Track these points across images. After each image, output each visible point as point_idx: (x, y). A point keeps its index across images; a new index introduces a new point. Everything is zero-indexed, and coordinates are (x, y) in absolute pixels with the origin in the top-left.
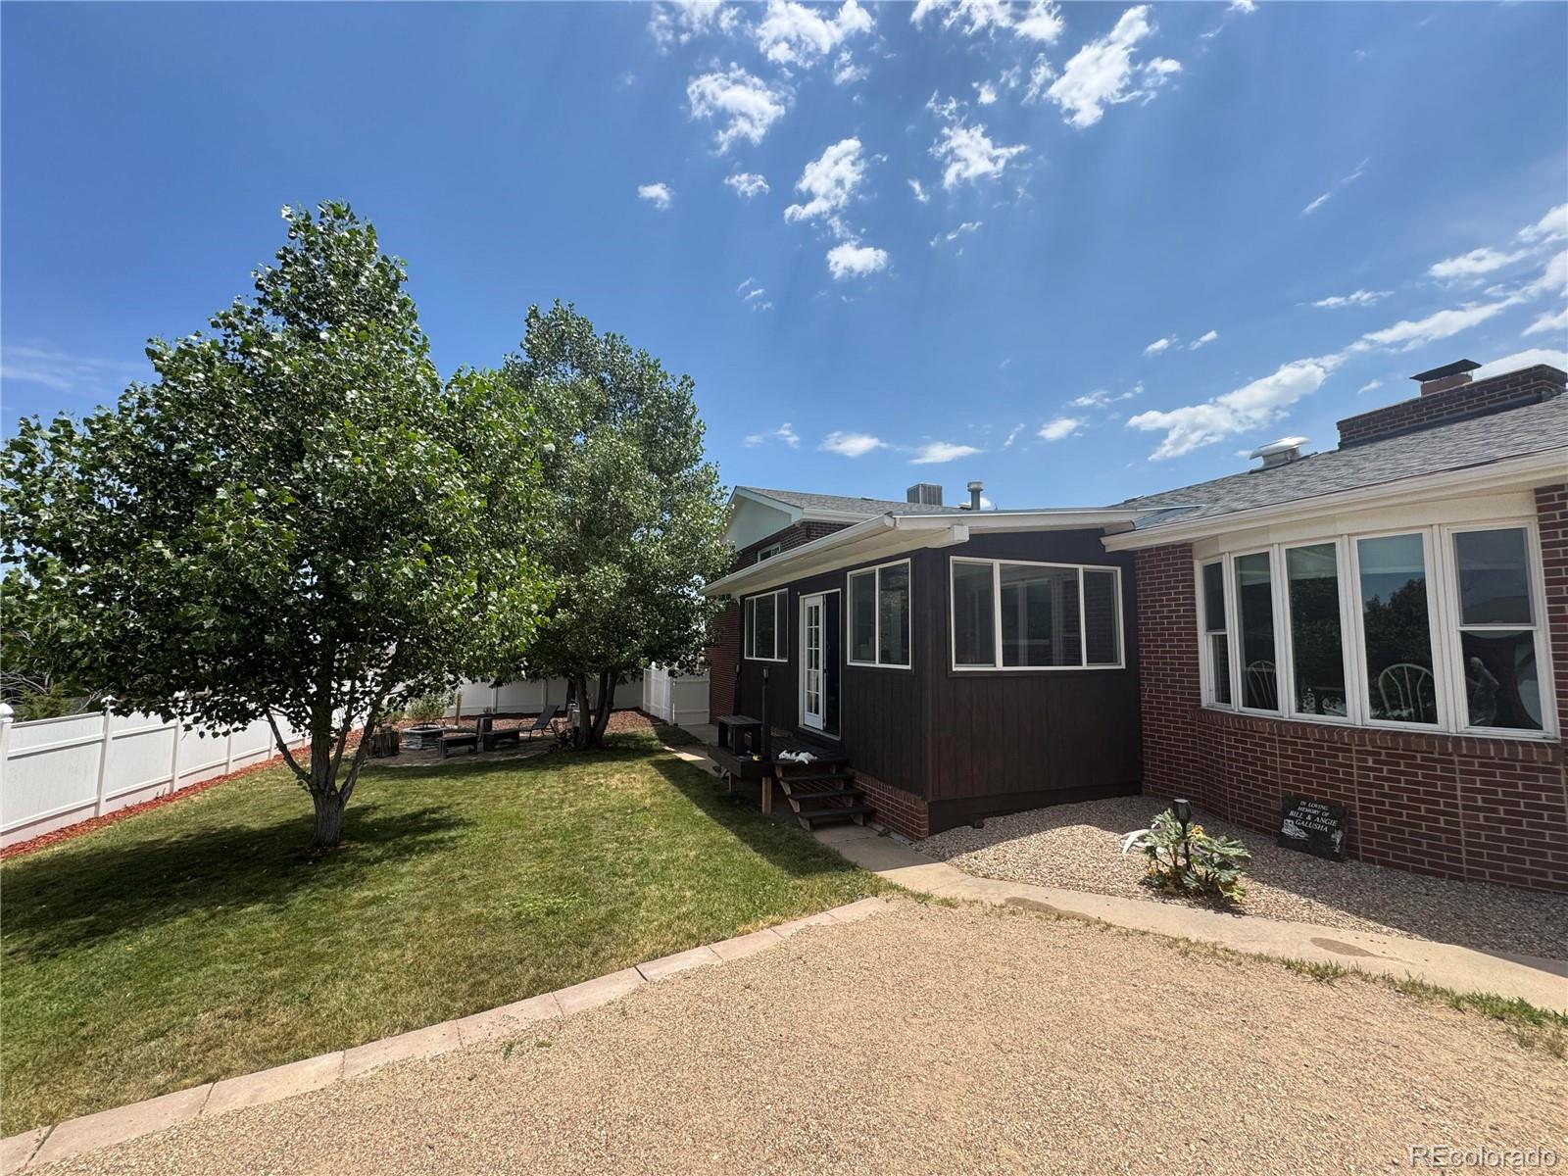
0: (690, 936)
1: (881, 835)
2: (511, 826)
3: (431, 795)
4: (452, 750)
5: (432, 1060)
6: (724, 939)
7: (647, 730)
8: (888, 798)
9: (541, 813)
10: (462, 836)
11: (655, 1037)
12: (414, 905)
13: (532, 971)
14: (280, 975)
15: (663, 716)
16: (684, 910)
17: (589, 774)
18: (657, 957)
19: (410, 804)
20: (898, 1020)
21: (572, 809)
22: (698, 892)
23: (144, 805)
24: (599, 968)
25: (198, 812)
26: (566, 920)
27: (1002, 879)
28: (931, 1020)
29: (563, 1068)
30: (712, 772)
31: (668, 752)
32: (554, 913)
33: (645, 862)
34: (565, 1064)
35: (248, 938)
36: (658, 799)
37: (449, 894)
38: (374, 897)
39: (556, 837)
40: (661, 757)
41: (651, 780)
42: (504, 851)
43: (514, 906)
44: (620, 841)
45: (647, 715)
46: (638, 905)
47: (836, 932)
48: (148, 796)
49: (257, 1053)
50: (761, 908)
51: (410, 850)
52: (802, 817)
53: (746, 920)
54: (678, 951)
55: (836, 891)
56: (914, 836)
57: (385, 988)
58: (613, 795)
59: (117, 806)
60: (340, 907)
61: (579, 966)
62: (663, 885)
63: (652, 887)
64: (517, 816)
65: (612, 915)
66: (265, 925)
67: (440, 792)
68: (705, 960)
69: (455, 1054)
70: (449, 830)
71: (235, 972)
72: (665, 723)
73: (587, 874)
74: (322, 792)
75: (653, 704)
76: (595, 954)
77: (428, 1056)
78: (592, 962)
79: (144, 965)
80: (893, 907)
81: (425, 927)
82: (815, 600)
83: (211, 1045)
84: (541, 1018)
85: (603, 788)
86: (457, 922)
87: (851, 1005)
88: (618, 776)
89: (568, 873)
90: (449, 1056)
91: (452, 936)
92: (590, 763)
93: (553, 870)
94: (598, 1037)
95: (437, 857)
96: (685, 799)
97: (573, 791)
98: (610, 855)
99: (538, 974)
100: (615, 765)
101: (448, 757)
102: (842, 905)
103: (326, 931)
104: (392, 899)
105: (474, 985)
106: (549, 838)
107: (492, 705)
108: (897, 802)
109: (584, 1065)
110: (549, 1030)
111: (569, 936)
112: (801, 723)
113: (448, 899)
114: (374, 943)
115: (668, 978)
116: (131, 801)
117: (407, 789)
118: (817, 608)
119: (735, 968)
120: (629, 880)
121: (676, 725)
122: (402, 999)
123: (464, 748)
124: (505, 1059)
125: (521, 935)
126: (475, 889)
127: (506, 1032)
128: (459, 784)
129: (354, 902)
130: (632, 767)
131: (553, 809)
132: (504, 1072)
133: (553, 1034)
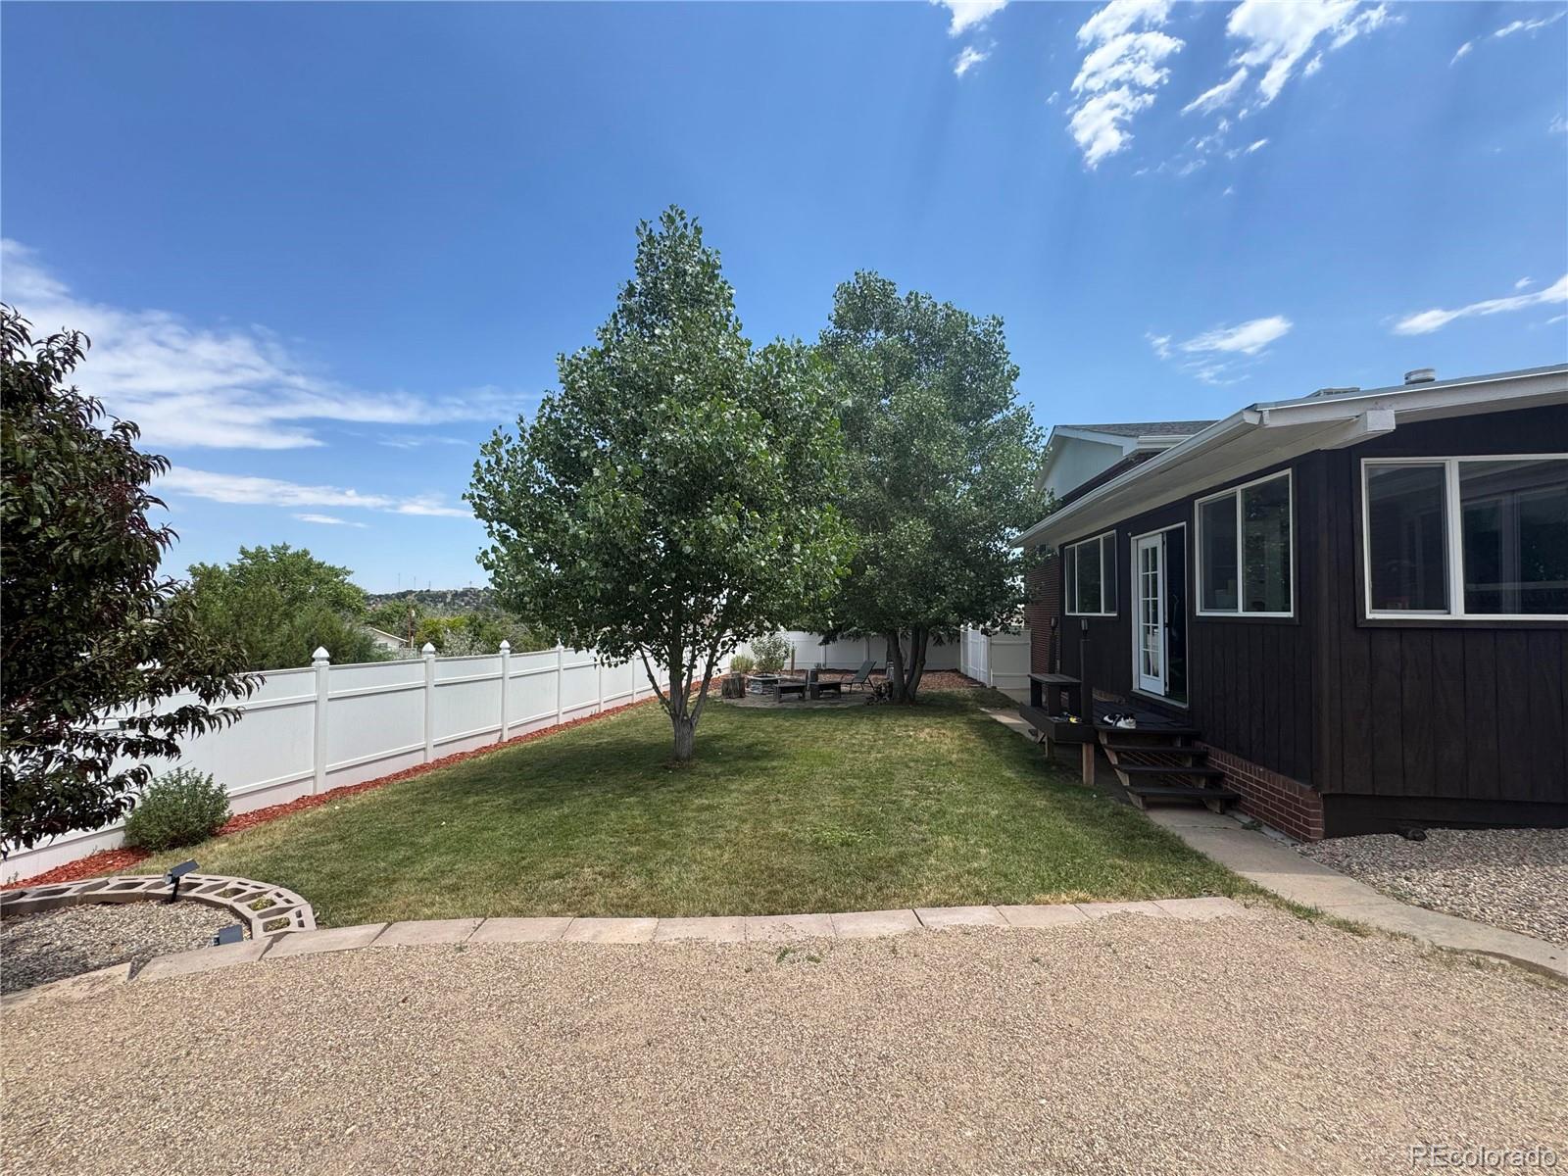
0: (978, 893)
1: (1245, 827)
2: (824, 763)
3: (763, 731)
4: (785, 696)
5: (720, 945)
6: (1016, 903)
7: (964, 691)
8: (1258, 783)
9: (850, 756)
10: (781, 767)
11: (922, 983)
12: (736, 816)
13: (820, 891)
14: (638, 851)
15: (981, 678)
16: (976, 865)
17: (900, 726)
18: (939, 906)
19: (747, 736)
20: (1248, 1057)
21: (879, 755)
22: (995, 851)
23: (583, 719)
24: (883, 902)
25: (612, 727)
26: (858, 853)
27: (1458, 915)
28: (1304, 1072)
29: (826, 986)
30: (1029, 736)
31: (983, 713)
32: (848, 845)
33: (942, 812)
34: (829, 983)
35: (622, 819)
36: (966, 756)
37: (764, 813)
38: (709, 805)
39: (860, 778)
40: (974, 716)
41: (961, 737)
42: (813, 783)
43: (815, 832)
44: (921, 790)
45: (966, 677)
46: (928, 852)
47: (1164, 927)
48: (586, 713)
49: (612, 905)
50: (1066, 881)
51: (739, 772)
52: (1132, 792)
53: (1045, 889)
54: (963, 905)
55: (1169, 881)
56: (1299, 834)
57: (704, 879)
58: (919, 747)
59: (568, 718)
60: (684, 808)
61: (863, 897)
62: (957, 838)
63: (946, 837)
64: (830, 757)
65: (901, 857)
66: (634, 813)
67: (770, 730)
68: (991, 920)
69: (739, 946)
70: (773, 760)
71: (611, 843)
72: (983, 685)
73: (883, 815)
74: (678, 716)
75: (970, 666)
76: (880, 889)
77: (718, 941)
78: (875, 896)
79: (561, 826)
80: (1253, 915)
81: (741, 836)
82: (1153, 540)
83: (587, 892)
84: (817, 935)
85: (911, 740)
86: (766, 837)
87: (1176, 1018)
88: (927, 730)
89: (866, 810)
90: (733, 946)
91: (760, 848)
92: (903, 716)
93: (853, 806)
94: (865, 967)
95: (759, 781)
96: (994, 758)
97: (883, 739)
98: (908, 800)
99: (825, 896)
100: (926, 721)
101: (780, 702)
102: (1177, 897)
103: (672, 825)
104: (720, 809)
105: (770, 892)
106: (854, 778)
107: (822, 661)
108: (1272, 789)
109: (846, 989)
110: (821, 947)
111: (857, 868)
112: (1135, 687)
113: (762, 817)
114: (702, 841)
115: (947, 929)
116: (577, 716)
117: (746, 725)
118: (1154, 550)
119: (1022, 937)
120: (924, 827)
121: (995, 688)
122: (715, 890)
123: (795, 695)
124: (778, 962)
125: (816, 859)
126: (785, 812)
127: (784, 938)
128: (787, 724)
129: (694, 807)
130: (942, 723)
131: (861, 753)
132: (774, 973)
133: (825, 952)
